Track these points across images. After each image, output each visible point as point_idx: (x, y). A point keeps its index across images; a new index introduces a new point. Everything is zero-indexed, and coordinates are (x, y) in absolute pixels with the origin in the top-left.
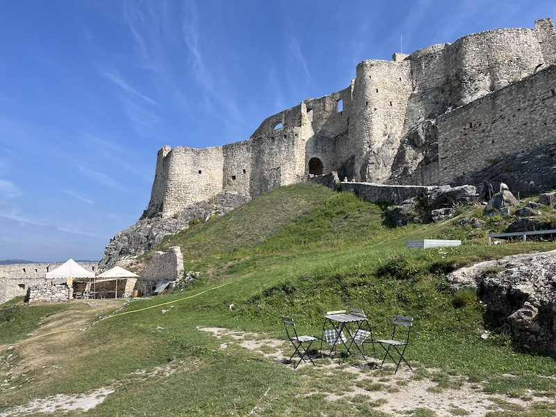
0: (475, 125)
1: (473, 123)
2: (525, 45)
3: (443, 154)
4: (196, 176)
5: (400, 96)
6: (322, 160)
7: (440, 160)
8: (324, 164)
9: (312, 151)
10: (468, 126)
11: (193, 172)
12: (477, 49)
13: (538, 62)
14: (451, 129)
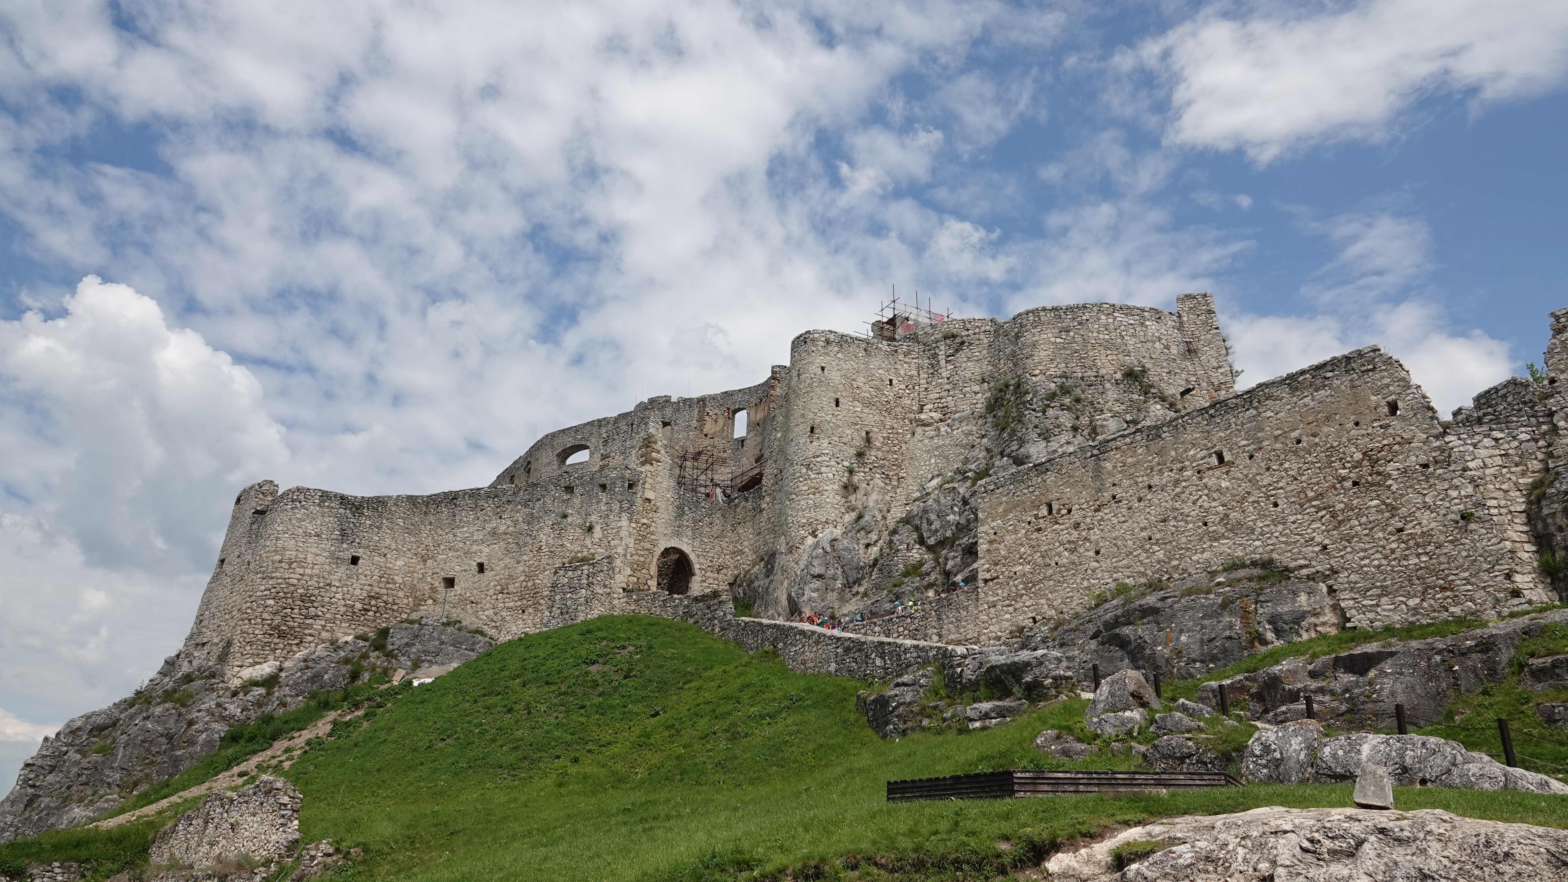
0: (1060, 510)
1: (1055, 507)
2: (1157, 345)
3: (988, 571)
4: (342, 571)
5: (889, 422)
6: (692, 557)
7: (981, 584)
8: (696, 566)
9: (669, 531)
10: (1044, 511)
11: (336, 560)
12: (1058, 340)
13: (1183, 383)
14: (1006, 511)
